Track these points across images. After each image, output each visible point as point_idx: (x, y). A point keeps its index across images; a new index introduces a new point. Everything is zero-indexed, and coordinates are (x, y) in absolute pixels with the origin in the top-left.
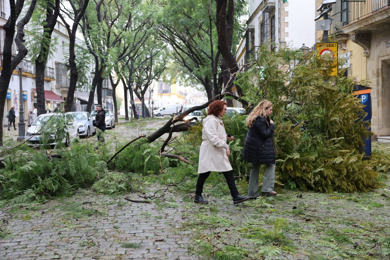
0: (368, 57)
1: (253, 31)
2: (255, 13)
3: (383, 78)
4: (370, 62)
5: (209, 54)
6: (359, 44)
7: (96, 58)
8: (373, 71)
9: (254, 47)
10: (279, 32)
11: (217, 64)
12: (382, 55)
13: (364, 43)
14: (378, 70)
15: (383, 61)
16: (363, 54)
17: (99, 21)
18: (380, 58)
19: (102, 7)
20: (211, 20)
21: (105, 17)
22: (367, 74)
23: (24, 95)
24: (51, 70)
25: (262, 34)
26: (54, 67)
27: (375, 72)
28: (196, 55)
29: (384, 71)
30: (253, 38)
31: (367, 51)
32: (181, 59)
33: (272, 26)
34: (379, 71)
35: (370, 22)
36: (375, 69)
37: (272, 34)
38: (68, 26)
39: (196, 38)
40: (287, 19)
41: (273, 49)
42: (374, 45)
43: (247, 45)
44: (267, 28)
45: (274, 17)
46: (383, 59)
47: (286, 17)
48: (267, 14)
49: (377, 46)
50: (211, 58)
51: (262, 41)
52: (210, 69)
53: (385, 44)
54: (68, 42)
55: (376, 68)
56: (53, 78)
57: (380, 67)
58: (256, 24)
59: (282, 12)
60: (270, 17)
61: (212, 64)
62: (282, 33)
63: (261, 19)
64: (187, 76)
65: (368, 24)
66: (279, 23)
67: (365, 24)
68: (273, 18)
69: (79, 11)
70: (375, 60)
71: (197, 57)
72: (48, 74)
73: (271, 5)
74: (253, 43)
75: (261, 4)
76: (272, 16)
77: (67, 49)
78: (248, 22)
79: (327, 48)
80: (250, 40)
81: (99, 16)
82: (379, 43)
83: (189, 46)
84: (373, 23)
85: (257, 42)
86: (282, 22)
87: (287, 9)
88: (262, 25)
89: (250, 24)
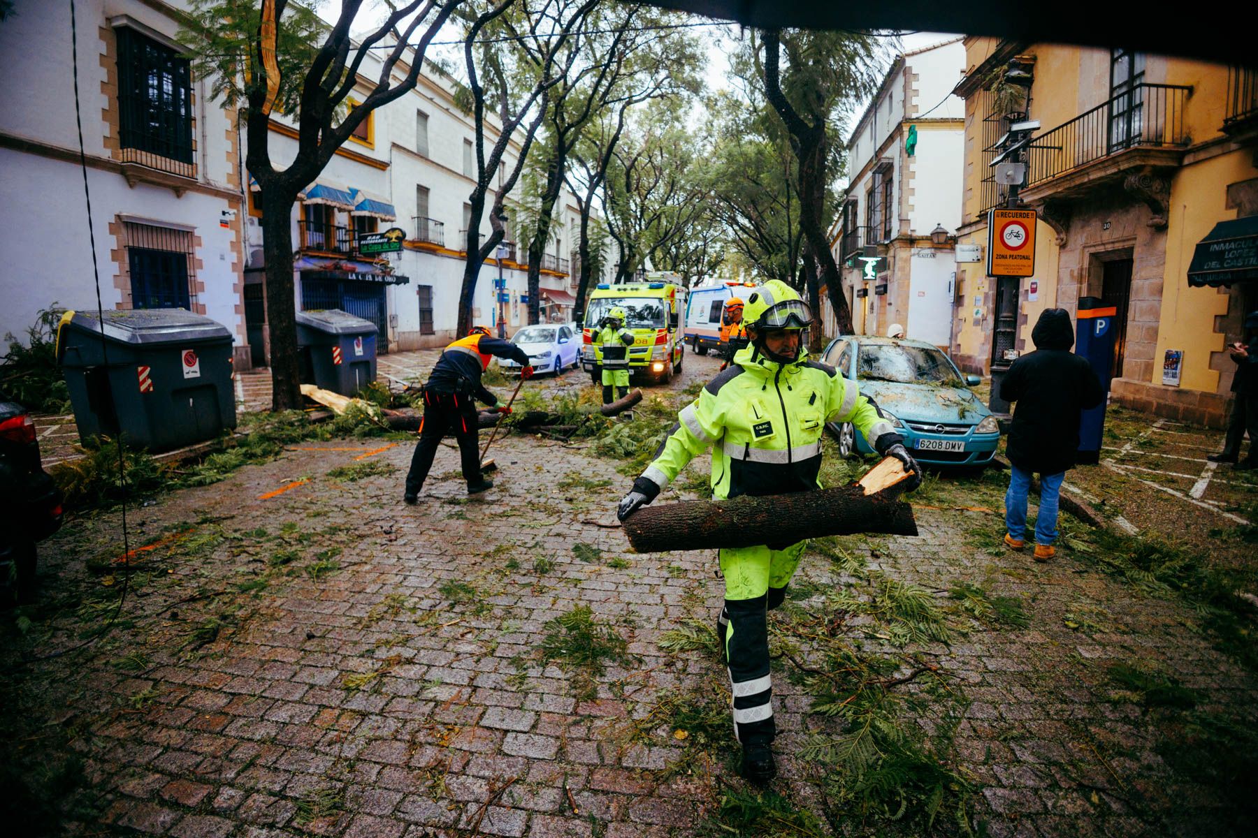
0: (1063, 246)
1: (855, 203)
2: (860, 176)
3: (1089, 285)
4: (1065, 257)
5: (786, 237)
6: (1049, 223)
7: (621, 243)
8: (1072, 271)
9: (855, 229)
10: (900, 203)
11: (796, 252)
12: (1092, 243)
13: (1058, 221)
14: (1082, 269)
15: (1092, 255)
16: (1054, 241)
17: (629, 190)
18: (1087, 250)
19: (633, 173)
20: (788, 185)
21: (637, 188)
22: (1058, 276)
23: (504, 295)
24: (565, 263)
25: (870, 209)
26: (569, 258)
27: (1076, 274)
28: (767, 240)
29: (1092, 271)
30: (855, 214)
31: (1063, 236)
32: (745, 247)
33: (888, 196)
34: (1084, 273)
35: (1078, 182)
36: (1075, 268)
37: (887, 206)
38: (579, 200)
39: (767, 214)
40: (912, 184)
41: (887, 234)
42: (1076, 225)
43: (845, 226)
44: (879, 198)
45: (891, 180)
46: (1093, 250)
47: (911, 181)
48: (879, 177)
49: (1083, 227)
50: (789, 244)
51: (869, 219)
52: (787, 259)
53: (1099, 223)
54: (578, 220)
55: (1079, 266)
56: (567, 274)
57: (1086, 265)
58: (860, 193)
59: (904, 172)
60: (883, 181)
61: (790, 253)
62: (904, 205)
63: (870, 185)
64: (755, 272)
65: (1073, 184)
66: (900, 189)
67: (1067, 185)
68: (888, 182)
69: (595, 176)
70: (1078, 252)
71: (769, 243)
72: (546, 264)
73: (886, 161)
74: (854, 222)
75: (871, 161)
76: (887, 179)
77: (578, 230)
78: (847, 192)
79: (1015, 219)
80: (850, 218)
81: (628, 186)
82: (1086, 223)
83: (757, 228)
84: (1085, 183)
85: (861, 220)
86: (904, 188)
87: (912, 167)
88: (871, 193)
89: (851, 194)
